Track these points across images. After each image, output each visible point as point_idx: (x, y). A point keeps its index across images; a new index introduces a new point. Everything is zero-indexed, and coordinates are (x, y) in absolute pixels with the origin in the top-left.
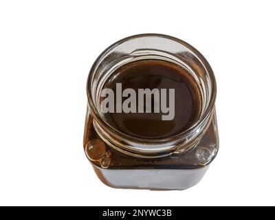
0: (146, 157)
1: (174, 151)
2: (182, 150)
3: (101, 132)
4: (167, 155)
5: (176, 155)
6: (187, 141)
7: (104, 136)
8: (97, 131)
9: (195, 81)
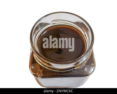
0: (60, 71)
1: (74, 68)
2: (78, 67)
3: (37, 60)
4: (70, 70)
5: (75, 70)
6: (80, 63)
7: (39, 61)
8: (36, 59)
9: (82, 34)
